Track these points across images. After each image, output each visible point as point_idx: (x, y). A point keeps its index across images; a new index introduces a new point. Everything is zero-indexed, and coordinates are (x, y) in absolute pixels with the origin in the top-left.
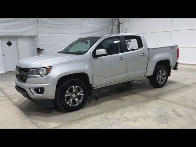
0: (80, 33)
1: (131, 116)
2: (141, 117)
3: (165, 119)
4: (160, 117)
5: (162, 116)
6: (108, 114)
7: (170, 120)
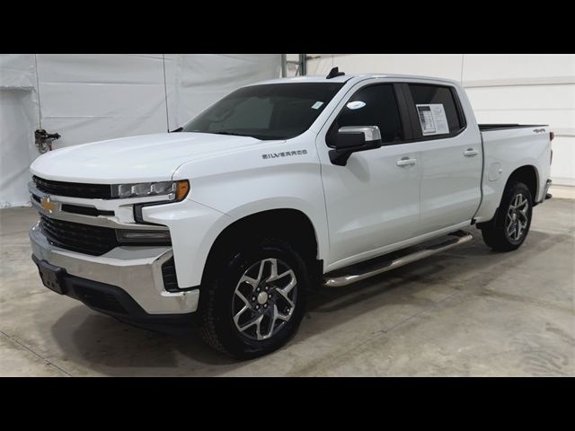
0: (183, 83)
1: (444, 358)
2: (475, 357)
3: (547, 359)
4: (527, 352)
5: (531, 350)
6: (371, 356)
7: (562, 360)
